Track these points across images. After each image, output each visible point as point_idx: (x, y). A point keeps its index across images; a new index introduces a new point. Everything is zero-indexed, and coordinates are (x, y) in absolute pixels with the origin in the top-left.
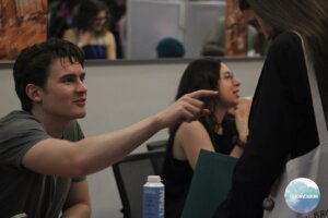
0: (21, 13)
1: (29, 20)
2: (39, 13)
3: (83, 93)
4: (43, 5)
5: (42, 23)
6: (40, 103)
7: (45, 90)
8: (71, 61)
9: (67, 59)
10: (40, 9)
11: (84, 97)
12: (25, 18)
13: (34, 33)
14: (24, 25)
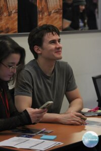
0: (50, 9)
1: (54, 12)
2: (59, 9)
3: (59, 48)
4: (60, 6)
5: (60, 14)
6: (41, 54)
7: (42, 48)
8: (53, 34)
9: (51, 33)
10: (59, 8)
11: (60, 50)
12: (52, 12)
13: (56, 18)
14: (52, 15)
